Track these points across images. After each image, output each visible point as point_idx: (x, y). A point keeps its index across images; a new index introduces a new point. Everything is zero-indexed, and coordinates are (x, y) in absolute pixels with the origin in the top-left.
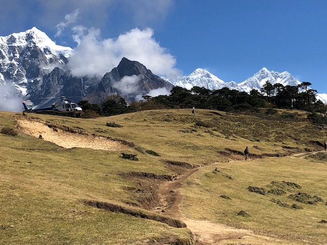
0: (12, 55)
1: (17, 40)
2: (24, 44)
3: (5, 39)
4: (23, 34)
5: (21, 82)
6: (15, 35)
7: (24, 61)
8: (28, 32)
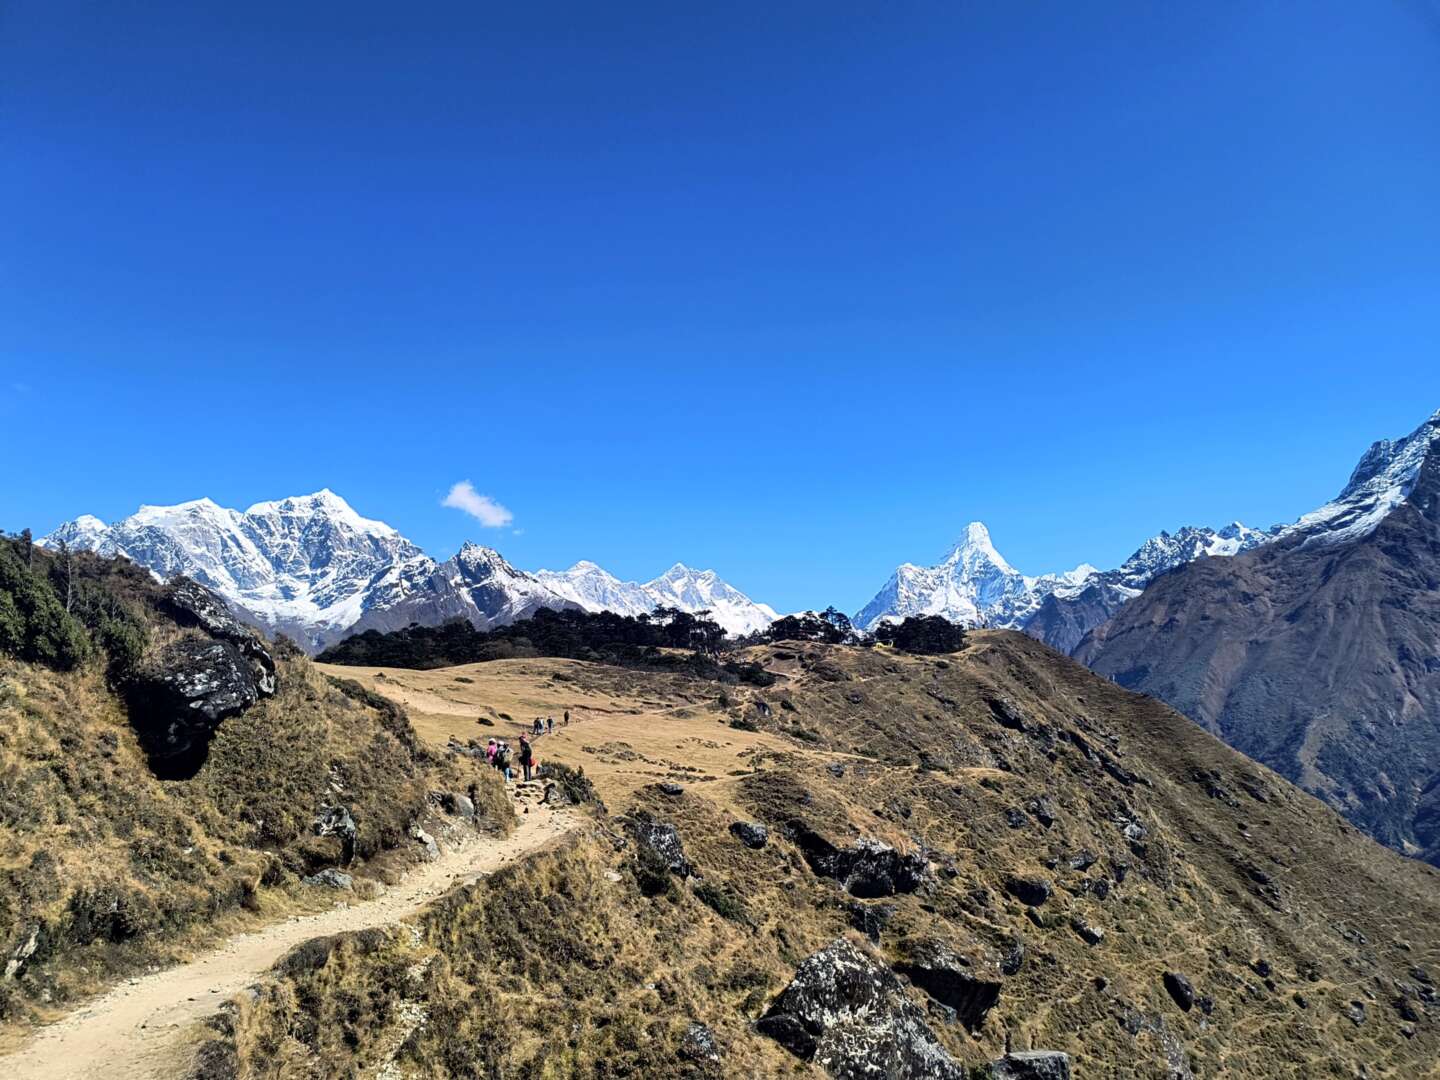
0: (286, 531)
1: (297, 507)
2: (308, 514)
3: (276, 505)
4: (307, 499)
5: (299, 574)
6: (293, 500)
7: (306, 541)
8: (316, 495)
